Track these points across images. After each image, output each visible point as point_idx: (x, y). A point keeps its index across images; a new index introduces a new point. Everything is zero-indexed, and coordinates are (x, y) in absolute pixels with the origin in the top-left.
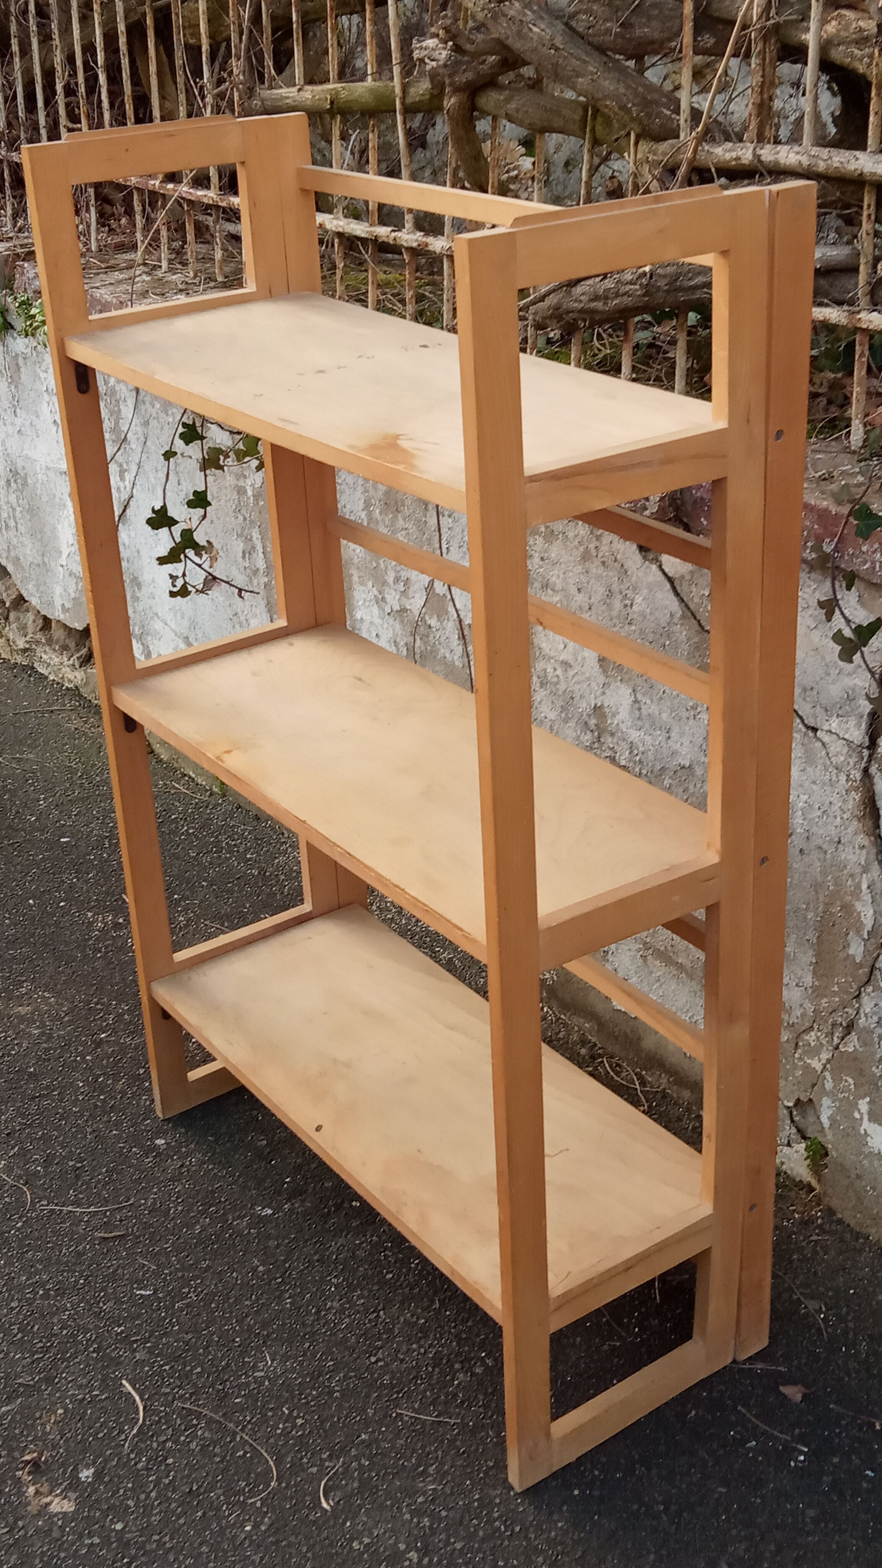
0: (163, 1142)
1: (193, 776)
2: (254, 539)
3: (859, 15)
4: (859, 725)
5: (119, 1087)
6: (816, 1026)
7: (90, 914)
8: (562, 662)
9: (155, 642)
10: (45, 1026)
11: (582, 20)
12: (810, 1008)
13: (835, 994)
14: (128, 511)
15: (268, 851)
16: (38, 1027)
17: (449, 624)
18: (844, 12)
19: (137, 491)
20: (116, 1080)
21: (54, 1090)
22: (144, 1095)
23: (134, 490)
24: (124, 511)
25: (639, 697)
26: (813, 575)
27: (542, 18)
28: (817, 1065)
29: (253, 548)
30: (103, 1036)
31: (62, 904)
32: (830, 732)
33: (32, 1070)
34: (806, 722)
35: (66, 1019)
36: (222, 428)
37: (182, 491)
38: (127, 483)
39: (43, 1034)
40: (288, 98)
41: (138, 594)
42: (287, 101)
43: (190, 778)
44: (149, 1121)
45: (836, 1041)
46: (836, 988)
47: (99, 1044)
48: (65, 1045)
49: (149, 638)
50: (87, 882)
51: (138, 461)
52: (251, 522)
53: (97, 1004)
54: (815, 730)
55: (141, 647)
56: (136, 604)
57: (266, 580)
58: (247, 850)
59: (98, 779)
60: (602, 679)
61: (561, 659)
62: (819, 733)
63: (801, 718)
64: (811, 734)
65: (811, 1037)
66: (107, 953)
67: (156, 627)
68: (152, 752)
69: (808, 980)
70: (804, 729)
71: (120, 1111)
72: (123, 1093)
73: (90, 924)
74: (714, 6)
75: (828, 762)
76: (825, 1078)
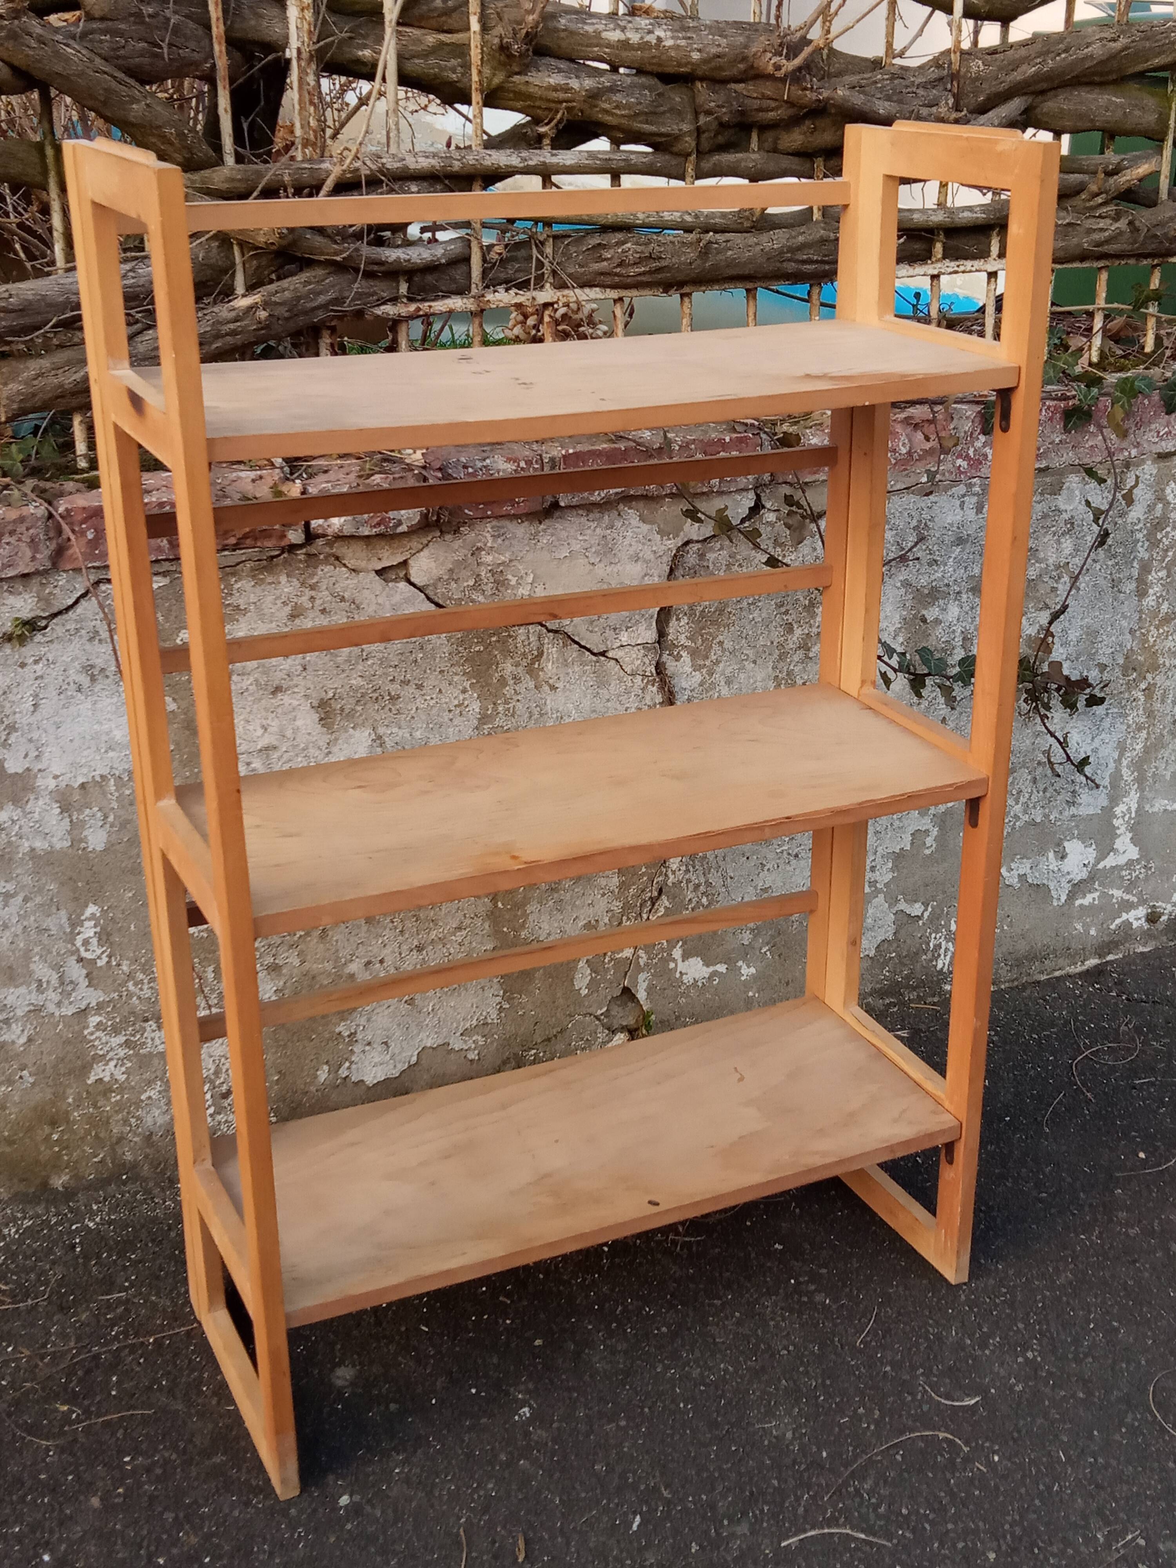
4: (648, 628)
8: (260, 750)
12: (617, 906)
13: (643, 875)
17: (41, 802)
25: (381, 730)
26: (591, 516)
28: (628, 952)
32: (622, 646)
34: (595, 651)
45: (645, 916)
54: (603, 654)
60: (323, 741)
61: (259, 747)
62: (610, 654)
63: (588, 650)
64: (603, 658)
70: (594, 658)
74: (237, 26)
75: (622, 673)
76: (639, 957)
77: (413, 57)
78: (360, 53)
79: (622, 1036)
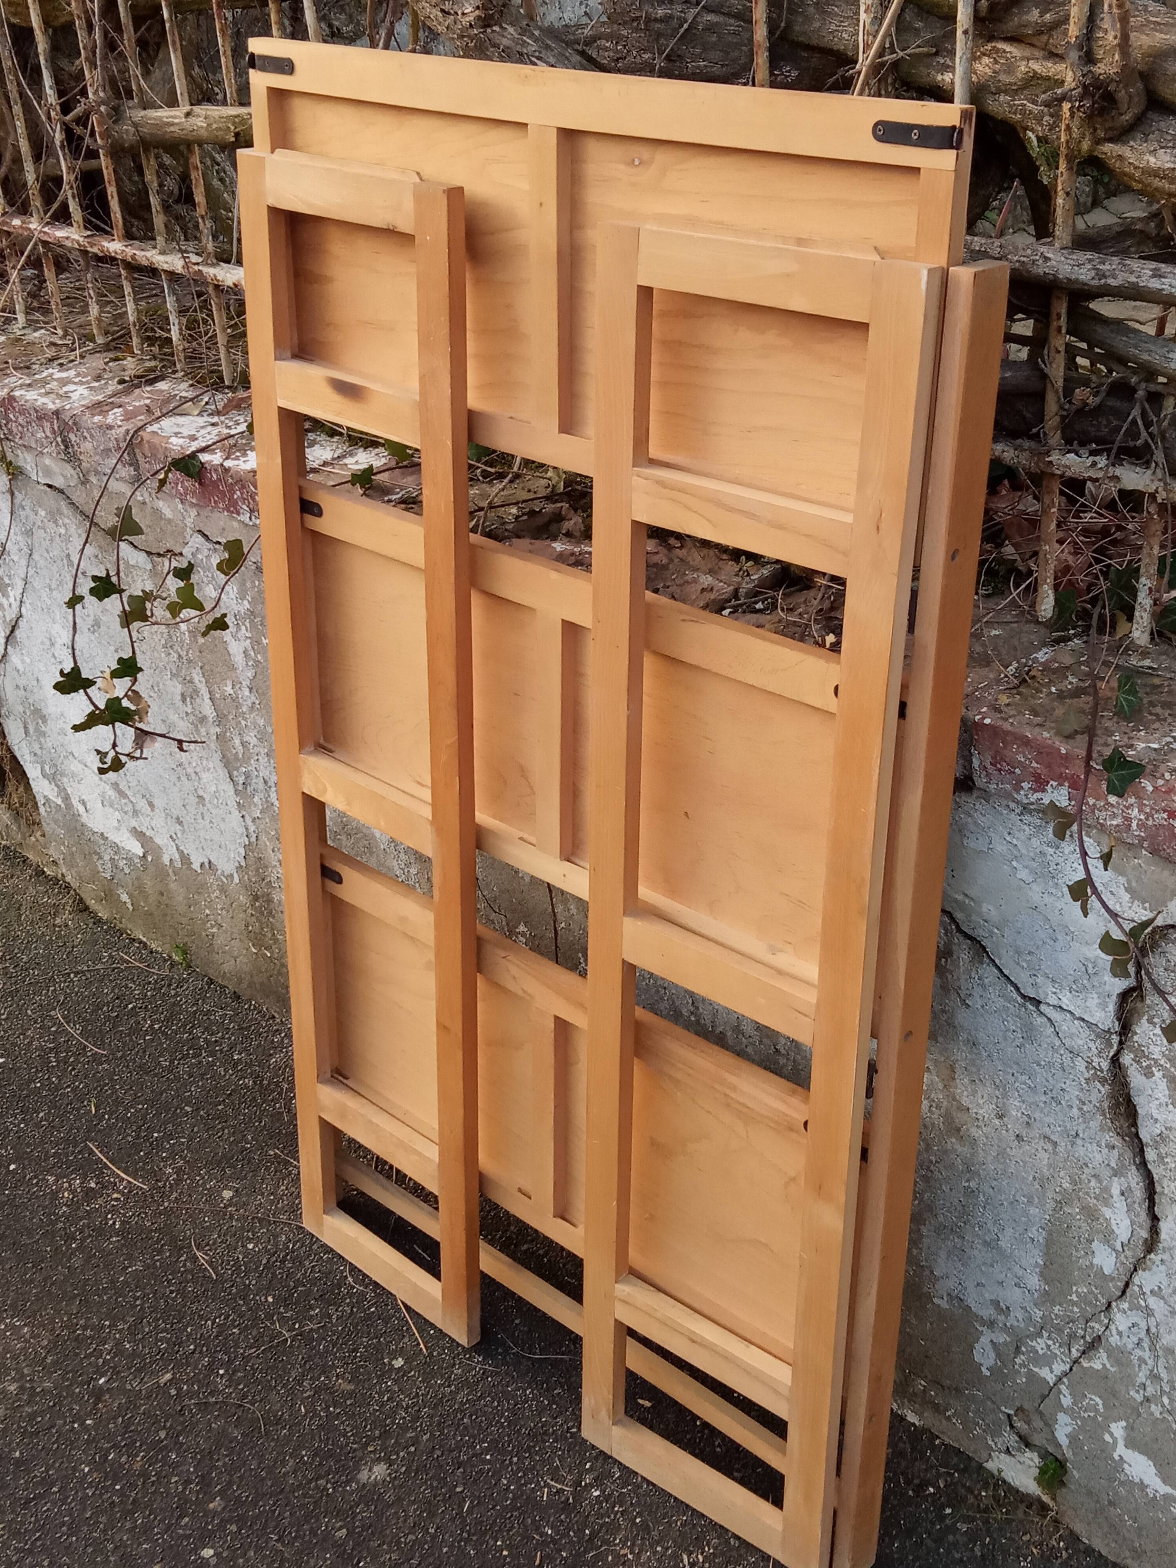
0: (211, 1552)
1: (144, 939)
2: (197, 681)
3: (1028, 52)
4: (1103, 1006)
5: (137, 1466)
6: (1045, 1334)
7: (51, 1179)
9: (75, 785)
10: (23, 1376)
11: (606, 49)
12: (1036, 1313)
13: (1074, 1304)
14: (17, 632)
15: (259, 1045)
16: (13, 1380)
18: (1001, 45)
19: (27, 610)
20: (132, 1456)
21: (53, 1485)
22: (173, 1475)
23: (23, 609)
24: (12, 632)
27: (548, 47)
28: (1048, 1375)
29: (196, 691)
30: (102, 1381)
31: (12, 1167)
32: (1060, 1007)
33: (17, 1454)
34: (1022, 992)
35: (49, 1360)
36: (135, 547)
37: (88, 616)
38: (12, 600)
39: (21, 1388)
40: (173, 124)
41: (43, 729)
42: (172, 129)
43: (141, 942)
44: (187, 1519)
45: (1075, 1353)
46: (1074, 1298)
47: (98, 1394)
48: (54, 1405)
49: (65, 780)
50: (38, 1125)
51: (24, 576)
52: (190, 661)
53: (85, 1328)
54: (1037, 1003)
55: (56, 789)
56: (42, 740)
57: (218, 730)
58: (232, 1047)
59: (25, 958)
62: (1043, 1007)
63: (1014, 985)
64: (1031, 1007)
65: (1040, 1345)
66: (83, 1240)
67: (72, 768)
68: (86, 908)
69: (1034, 1281)
70: (1019, 999)
71: (146, 1508)
72: (144, 1474)
73: (54, 1195)
74: (797, 28)
75: (1058, 1043)
76: (1060, 1392)
77: (999, 92)
78: (939, 77)
79: (1037, 1460)
